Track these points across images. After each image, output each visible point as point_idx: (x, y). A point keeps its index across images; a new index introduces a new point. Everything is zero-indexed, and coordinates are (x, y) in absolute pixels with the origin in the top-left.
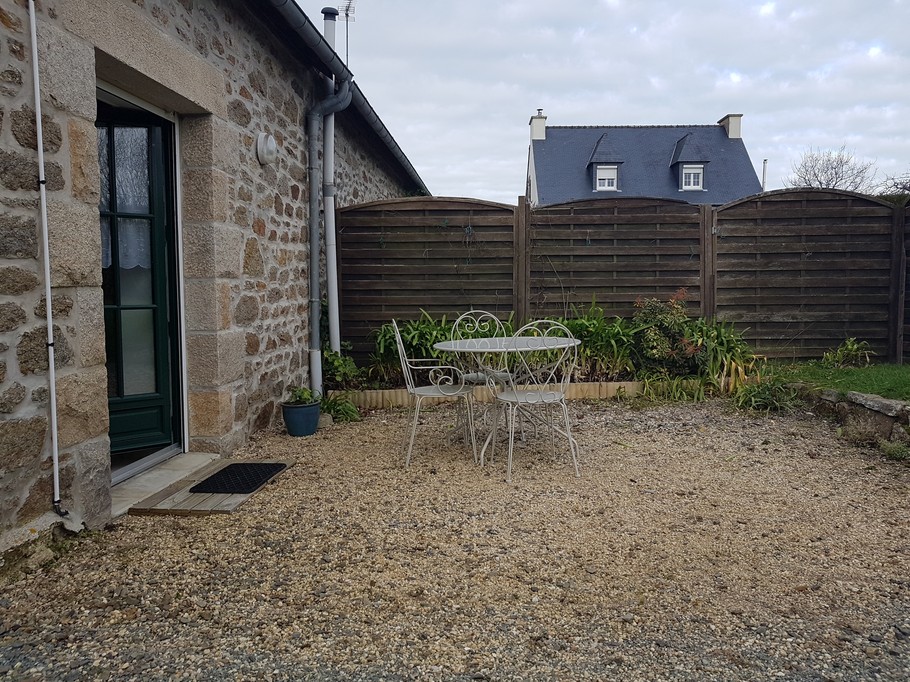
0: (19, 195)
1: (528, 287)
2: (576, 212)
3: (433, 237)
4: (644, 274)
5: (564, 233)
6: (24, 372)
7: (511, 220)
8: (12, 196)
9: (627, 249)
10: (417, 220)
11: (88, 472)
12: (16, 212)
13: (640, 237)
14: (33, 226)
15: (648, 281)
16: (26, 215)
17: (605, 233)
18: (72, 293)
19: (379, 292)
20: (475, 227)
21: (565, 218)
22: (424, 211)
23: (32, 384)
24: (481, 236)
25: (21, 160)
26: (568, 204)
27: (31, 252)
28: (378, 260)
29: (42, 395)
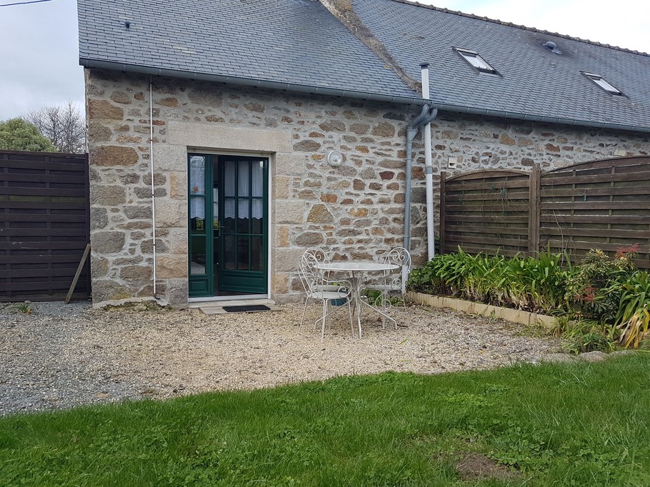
0: (145, 199)
1: (538, 234)
2: (578, 174)
3: (486, 196)
4: (637, 227)
5: (565, 191)
6: (143, 252)
7: (528, 182)
8: (141, 200)
9: (621, 204)
10: (478, 185)
11: (172, 288)
12: (142, 205)
13: (635, 193)
14: (149, 209)
15: (640, 234)
16: (146, 205)
17: (601, 190)
18: (169, 229)
19: (460, 233)
20: (509, 189)
21: (566, 180)
22: (482, 179)
23: (146, 256)
24: (512, 195)
25: (146, 189)
26: (569, 167)
27: (149, 216)
28: (460, 212)
29: (150, 260)
